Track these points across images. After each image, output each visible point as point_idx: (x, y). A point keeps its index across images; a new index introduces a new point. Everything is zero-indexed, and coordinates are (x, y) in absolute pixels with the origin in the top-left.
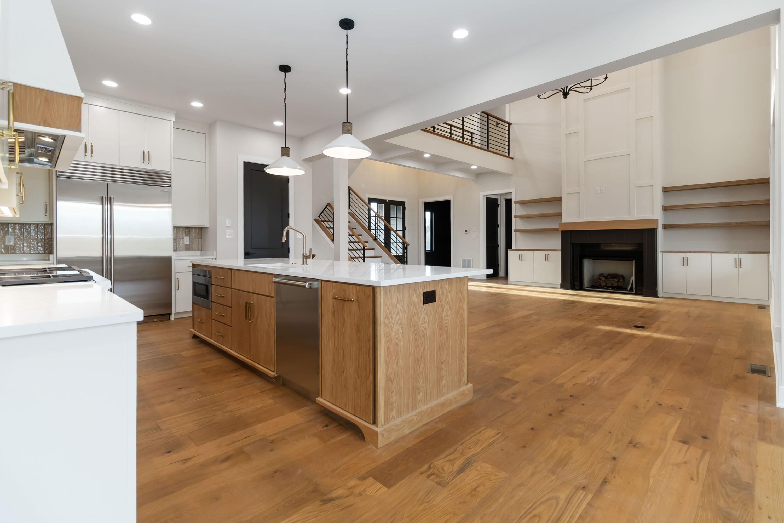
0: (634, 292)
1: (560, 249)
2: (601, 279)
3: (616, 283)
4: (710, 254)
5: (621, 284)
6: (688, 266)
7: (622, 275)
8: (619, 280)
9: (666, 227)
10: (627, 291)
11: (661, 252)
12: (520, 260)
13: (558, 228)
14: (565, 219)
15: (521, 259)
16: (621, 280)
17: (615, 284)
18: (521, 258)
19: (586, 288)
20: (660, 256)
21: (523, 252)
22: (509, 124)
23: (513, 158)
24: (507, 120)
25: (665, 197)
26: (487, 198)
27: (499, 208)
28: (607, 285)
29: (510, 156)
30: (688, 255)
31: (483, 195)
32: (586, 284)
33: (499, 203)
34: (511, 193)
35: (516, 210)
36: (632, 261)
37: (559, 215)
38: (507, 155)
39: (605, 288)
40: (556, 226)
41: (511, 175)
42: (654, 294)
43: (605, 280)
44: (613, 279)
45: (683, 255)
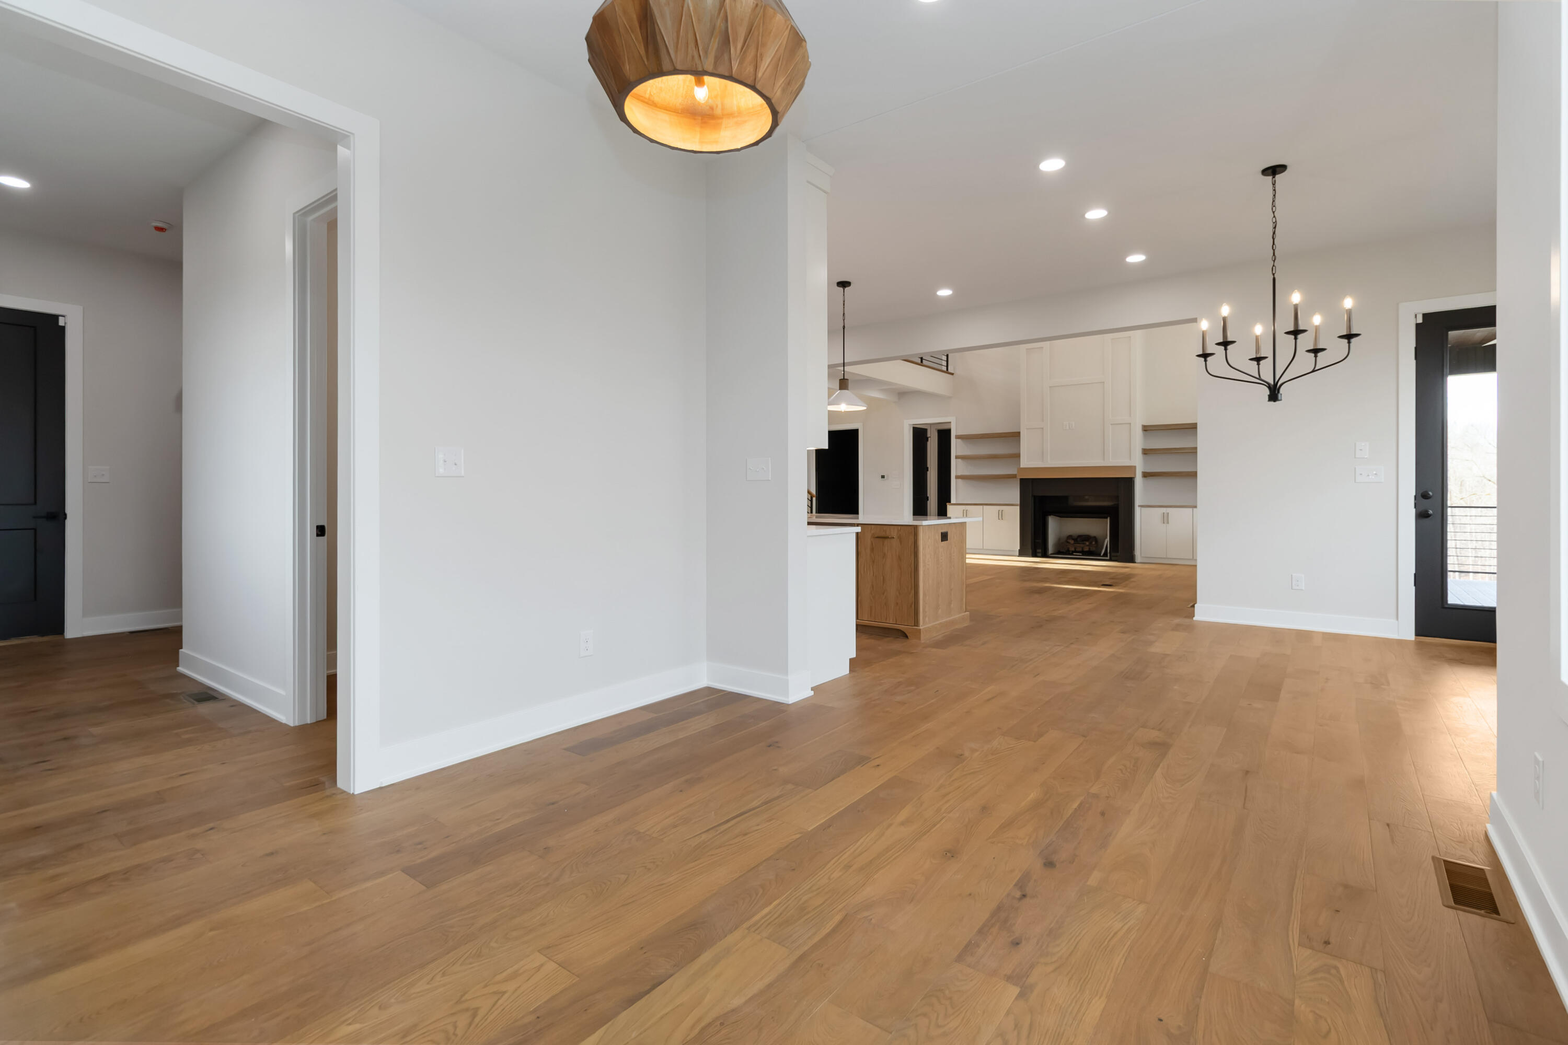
0: (1108, 558)
1: (1018, 502)
2: (1069, 543)
3: (1088, 547)
4: (1190, 509)
5: (1093, 549)
6: (1168, 524)
7: (1095, 538)
8: (1091, 543)
9: (1146, 475)
10: (1100, 555)
11: (1139, 506)
13: (1016, 475)
14: (1025, 463)
16: (1094, 543)
17: (1086, 549)
19: (1051, 554)
20: (1138, 512)
21: (968, 507)
23: (952, 374)
25: (1145, 436)
26: (914, 428)
27: (929, 443)
28: (1077, 550)
29: (950, 370)
30: (1169, 510)
31: (909, 424)
32: (1051, 549)
33: (929, 435)
34: (950, 422)
35: (956, 448)
36: (1107, 518)
37: (1017, 456)
38: (944, 368)
39: (1073, 552)
40: (1013, 471)
41: (951, 398)
42: (1131, 559)
43: (1074, 543)
44: (1083, 542)
45: (1163, 510)
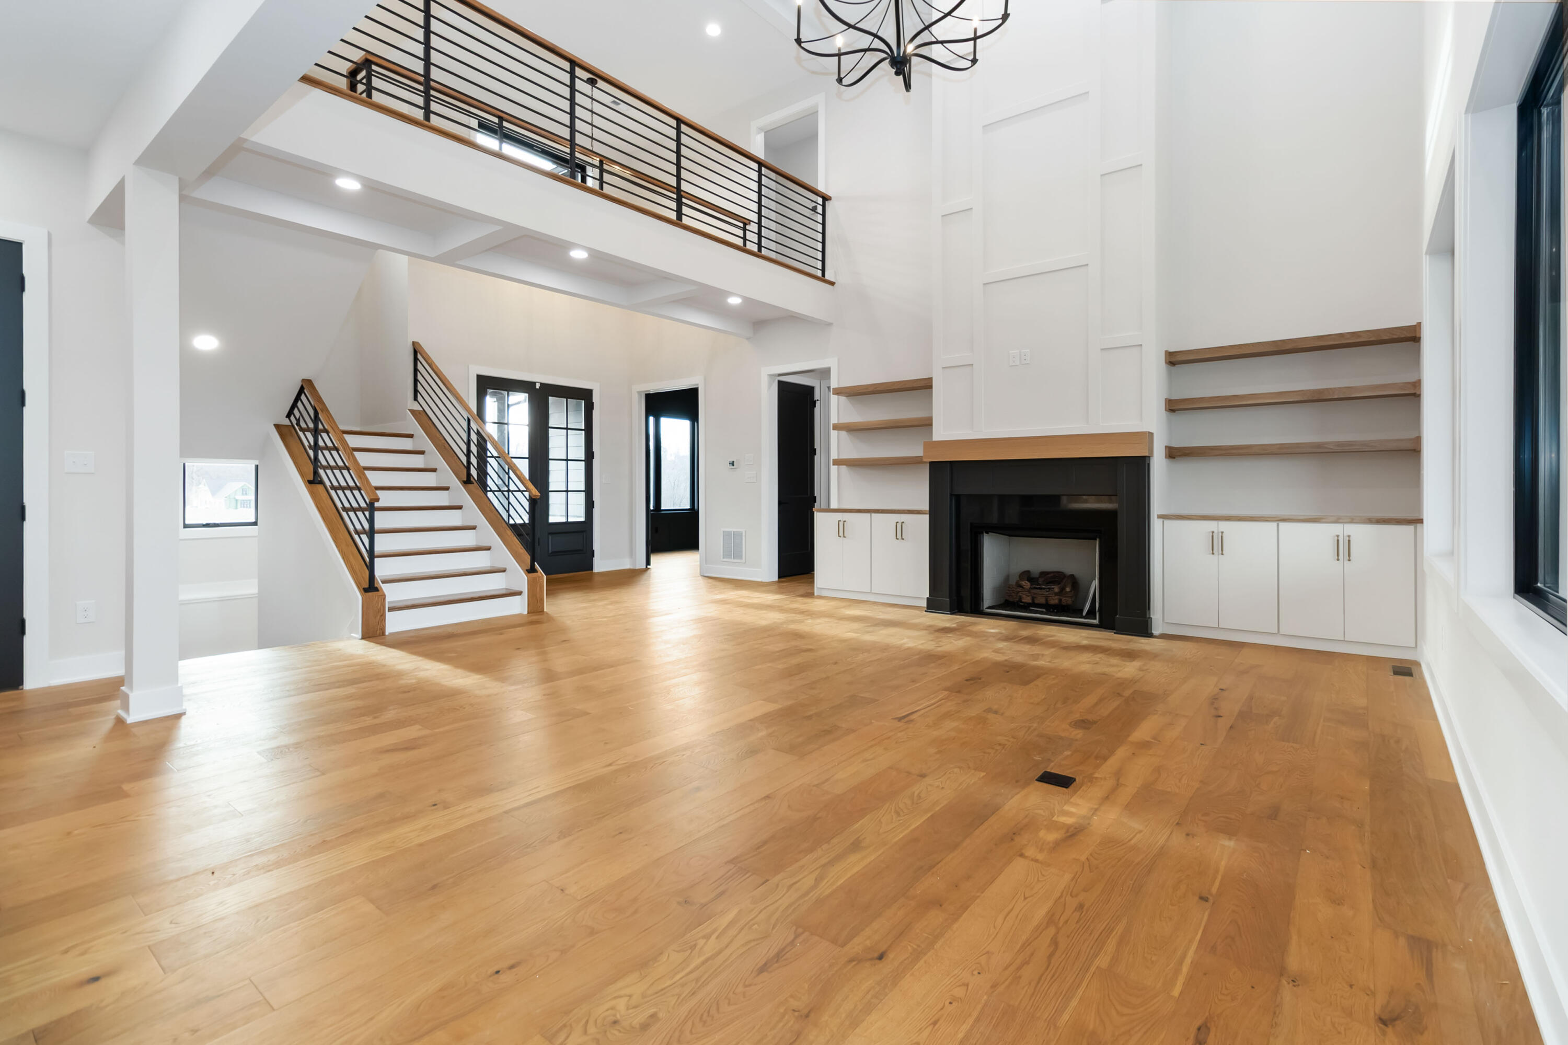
0: (1097, 622)
1: (926, 507)
2: (1023, 588)
3: (1057, 597)
4: (1272, 524)
5: (1067, 600)
6: (1222, 554)
7: (1072, 576)
8: (1062, 590)
9: (1173, 453)
10: (1082, 617)
11: (1160, 517)
12: (839, 536)
13: (922, 457)
14: (940, 433)
15: (841, 534)
16: (1068, 589)
17: (1054, 601)
18: (842, 530)
19: (989, 608)
20: (1157, 527)
21: (848, 516)
22: (825, 199)
23: (832, 284)
24: (821, 188)
25: (1170, 377)
26: (780, 382)
27: (817, 410)
28: (1036, 602)
29: (827, 277)
30: (1224, 526)
31: (769, 375)
32: (988, 598)
33: (817, 397)
34: (830, 369)
35: (838, 411)
36: (1095, 539)
37: (926, 424)
38: (819, 273)
39: (1031, 608)
40: (917, 451)
41: (830, 324)
42: (1143, 628)
43: (1030, 588)
44: (1049, 587)
45: (1212, 526)
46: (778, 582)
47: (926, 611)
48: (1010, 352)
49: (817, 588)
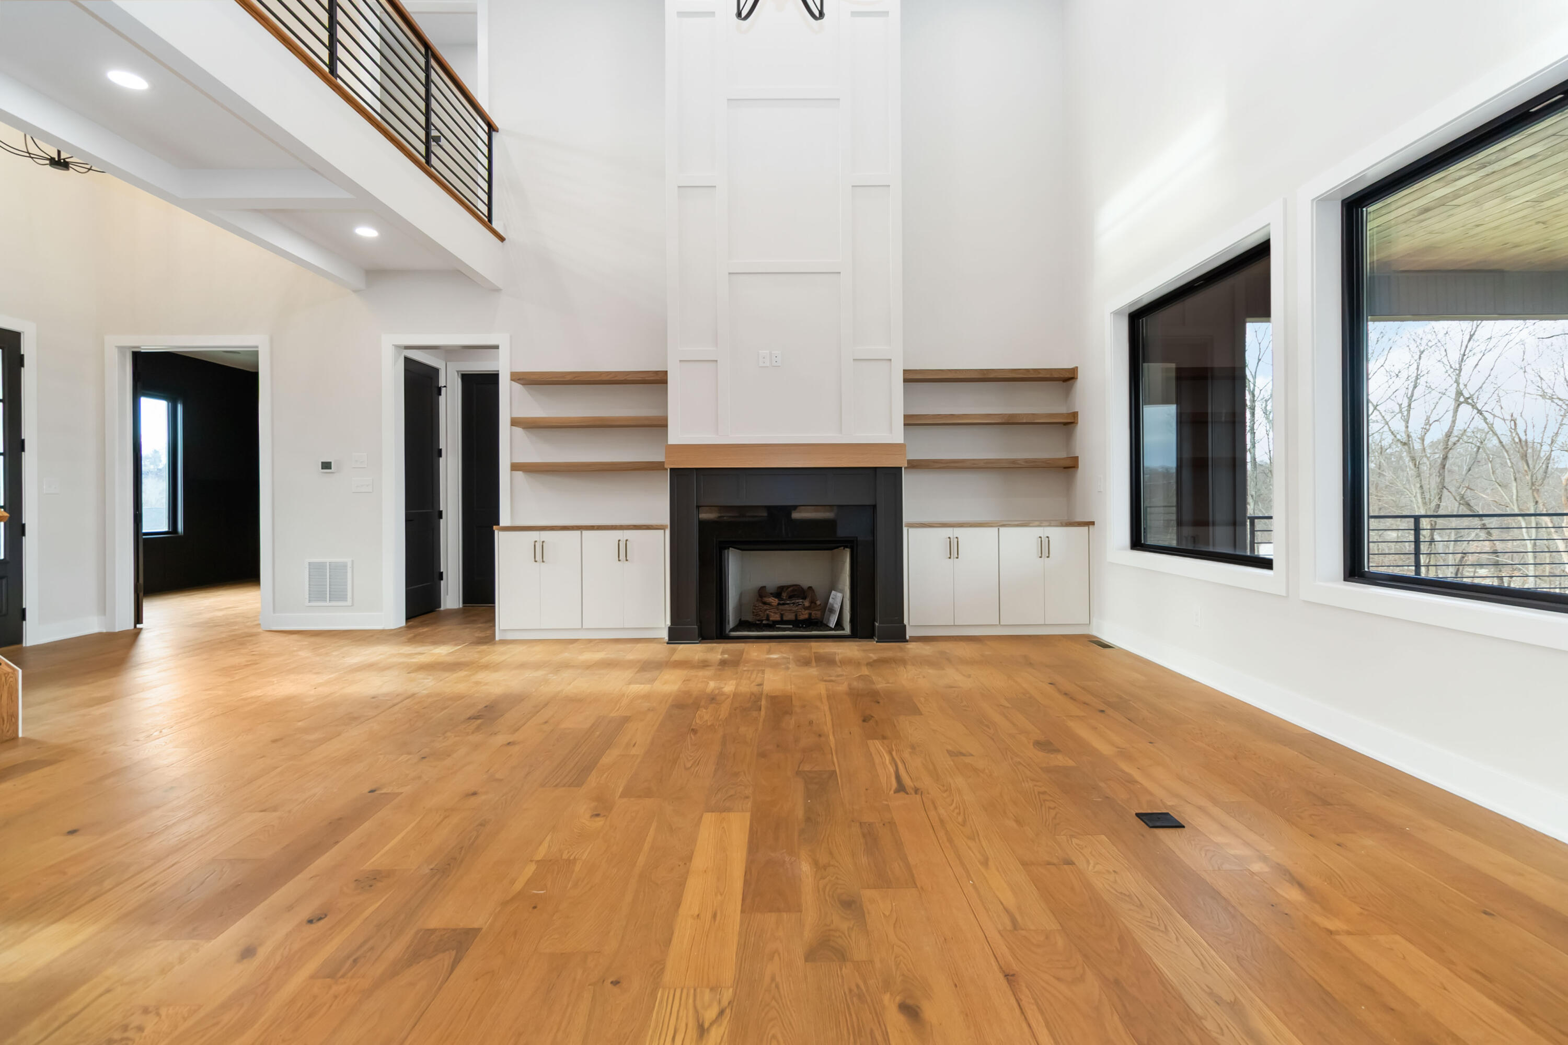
0: (847, 630)
1: (666, 520)
2: (769, 604)
3: (807, 612)
4: (996, 529)
6: (958, 558)
7: (810, 589)
8: (806, 604)
9: (917, 464)
10: (831, 629)
11: (911, 525)
12: (536, 561)
13: (661, 462)
14: (677, 435)
15: (542, 557)
17: (804, 615)
18: (540, 552)
19: (733, 630)
20: (905, 536)
21: (545, 535)
23: (501, 238)
24: (488, 112)
26: (407, 359)
27: (442, 399)
28: (785, 618)
29: (494, 227)
30: (959, 532)
31: (394, 348)
32: (732, 621)
33: (442, 383)
34: (497, 347)
35: (512, 401)
36: (841, 551)
37: (660, 425)
38: (487, 221)
39: (777, 626)
40: (656, 456)
41: (497, 290)
42: (897, 634)
43: (779, 604)
44: (793, 601)
45: (948, 532)
46: (408, 627)
47: (668, 643)
48: (760, 351)
49: (499, 630)
